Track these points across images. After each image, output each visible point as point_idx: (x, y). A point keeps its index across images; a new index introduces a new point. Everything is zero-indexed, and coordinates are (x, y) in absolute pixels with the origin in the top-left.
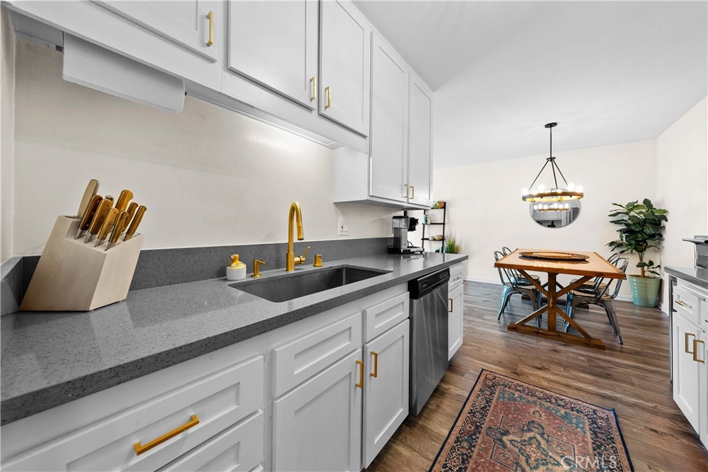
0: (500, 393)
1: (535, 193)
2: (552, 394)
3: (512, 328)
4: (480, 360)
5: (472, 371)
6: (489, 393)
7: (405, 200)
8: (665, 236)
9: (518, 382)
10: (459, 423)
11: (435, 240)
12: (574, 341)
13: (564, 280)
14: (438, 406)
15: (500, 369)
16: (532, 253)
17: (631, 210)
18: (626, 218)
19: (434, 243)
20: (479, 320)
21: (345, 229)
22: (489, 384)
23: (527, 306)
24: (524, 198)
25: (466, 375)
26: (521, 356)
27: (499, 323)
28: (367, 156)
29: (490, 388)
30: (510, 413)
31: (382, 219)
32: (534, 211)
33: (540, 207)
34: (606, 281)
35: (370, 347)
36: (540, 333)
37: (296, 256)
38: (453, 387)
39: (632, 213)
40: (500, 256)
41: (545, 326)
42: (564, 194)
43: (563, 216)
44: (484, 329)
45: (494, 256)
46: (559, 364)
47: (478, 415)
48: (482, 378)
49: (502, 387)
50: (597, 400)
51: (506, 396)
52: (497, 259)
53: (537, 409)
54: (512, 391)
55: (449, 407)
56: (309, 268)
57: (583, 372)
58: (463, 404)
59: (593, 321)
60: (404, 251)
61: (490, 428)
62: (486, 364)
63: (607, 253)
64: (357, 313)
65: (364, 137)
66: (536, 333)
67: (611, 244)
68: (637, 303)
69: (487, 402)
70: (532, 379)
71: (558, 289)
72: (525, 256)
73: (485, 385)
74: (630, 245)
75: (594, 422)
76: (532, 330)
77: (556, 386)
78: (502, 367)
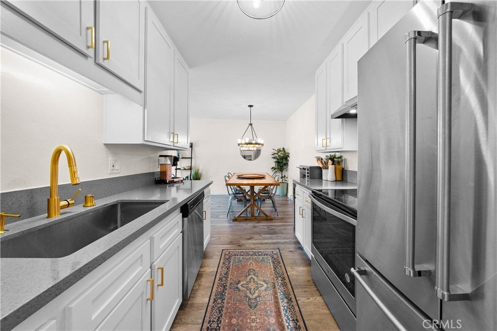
0: (233, 260)
1: (243, 142)
2: (256, 250)
3: (235, 220)
4: (220, 245)
5: (217, 253)
6: (228, 263)
7: (172, 144)
8: (289, 164)
9: (241, 250)
10: (214, 290)
11: (185, 169)
12: (262, 219)
13: (257, 189)
14: (200, 285)
15: (232, 246)
16: (242, 175)
17: (279, 152)
18: (277, 156)
19: (184, 172)
20: (217, 219)
21: (116, 167)
22: (227, 257)
23: (240, 205)
24: (239, 145)
25: (214, 257)
26: (240, 235)
27: (228, 218)
28: (142, 108)
29: (228, 260)
30: (240, 270)
31: (150, 157)
32: (241, 151)
33: (244, 149)
34: (272, 187)
35: (157, 264)
36: (248, 219)
37: (61, 200)
38: (207, 268)
39: (279, 154)
40: (227, 179)
41: (249, 215)
42: (256, 144)
43: (252, 154)
44: (220, 225)
45: (224, 178)
46: (257, 233)
47: (224, 279)
48: (223, 255)
49: (234, 256)
50: (272, 246)
51: (237, 260)
52: (226, 180)
53: (251, 261)
54: (239, 257)
55: (206, 282)
56: (79, 209)
57: (266, 234)
58: (214, 277)
59: (267, 207)
60: (169, 181)
61: (231, 283)
62: (224, 246)
63: (271, 173)
64: (146, 241)
65: (140, 91)
66: (246, 220)
67: (272, 168)
68: (281, 195)
69: (228, 269)
70: (247, 246)
71: (255, 194)
72: (240, 177)
73: (225, 259)
74: (278, 168)
75: (273, 257)
76: (244, 218)
77: (257, 246)
78: (232, 244)
